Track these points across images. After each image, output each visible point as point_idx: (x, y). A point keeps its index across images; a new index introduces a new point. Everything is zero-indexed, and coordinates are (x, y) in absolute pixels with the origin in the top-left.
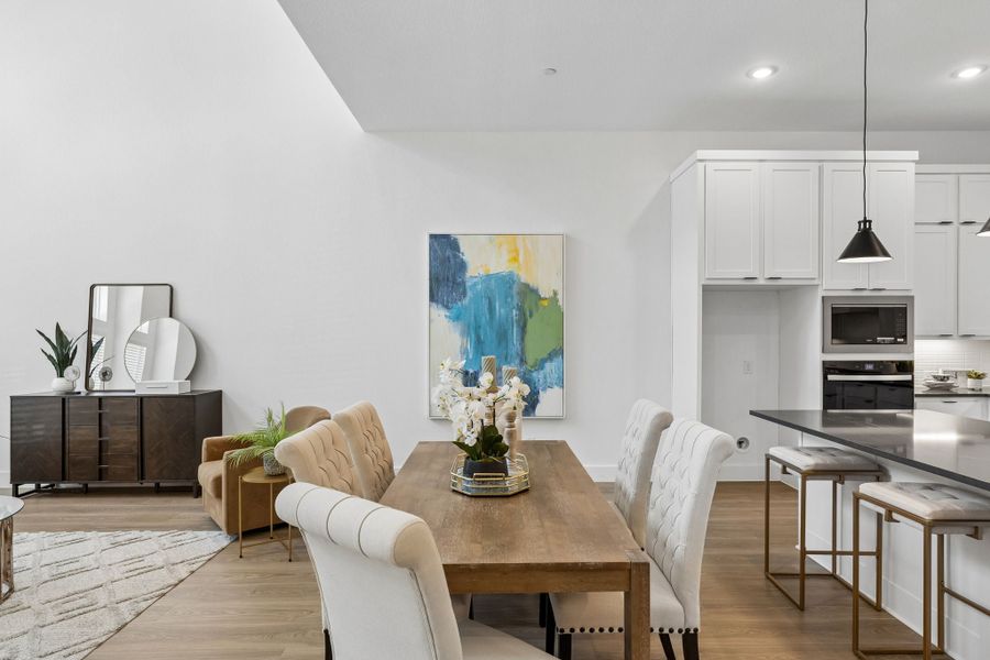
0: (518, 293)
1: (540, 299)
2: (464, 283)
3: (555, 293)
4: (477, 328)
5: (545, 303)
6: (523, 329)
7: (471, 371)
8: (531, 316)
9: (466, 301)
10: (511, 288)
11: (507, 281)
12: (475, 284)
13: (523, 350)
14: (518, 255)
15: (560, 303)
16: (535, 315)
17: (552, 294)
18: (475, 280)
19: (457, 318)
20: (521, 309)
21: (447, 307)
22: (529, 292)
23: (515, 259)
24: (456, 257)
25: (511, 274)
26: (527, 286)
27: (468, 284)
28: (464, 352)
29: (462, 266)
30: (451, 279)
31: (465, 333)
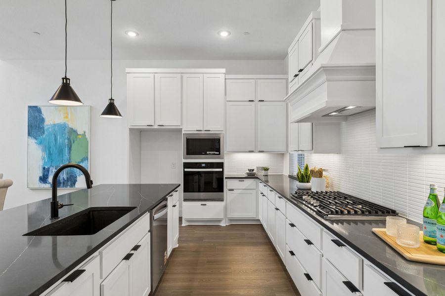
0: (68, 132)
1: (78, 135)
2: (43, 127)
3: (85, 133)
4: (49, 148)
5: (80, 137)
6: (70, 149)
7: (46, 167)
8: (74, 142)
9: (44, 136)
10: (65, 130)
11: (63, 127)
12: (49, 128)
13: (70, 158)
14: (68, 115)
15: (87, 137)
16: (75, 142)
17: (83, 133)
18: (49, 126)
19: (40, 143)
20: (69, 139)
21: (36, 139)
22: (73, 131)
23: (67, 117)
24: (40, 116)
25: (65, 124)
26: (72, 129)
27: (45, 128)
28: (43, 159)
29: (43, 120)
30: (37, 126)
31: (44, 150)
